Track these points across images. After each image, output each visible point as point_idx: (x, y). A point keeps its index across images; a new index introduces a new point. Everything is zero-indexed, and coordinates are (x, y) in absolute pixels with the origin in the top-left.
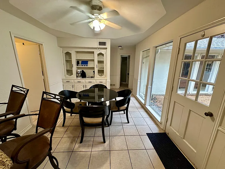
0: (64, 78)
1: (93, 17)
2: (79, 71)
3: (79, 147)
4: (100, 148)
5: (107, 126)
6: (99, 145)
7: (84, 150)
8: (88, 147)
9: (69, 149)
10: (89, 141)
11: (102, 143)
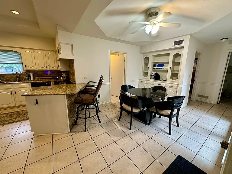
0: (141, 78)
1: (148, 23)
2: (153, 73)
3: (116, 121)
4: (124, 130)
5: (145, 124)
6: (126, 128)
7: (116, 124)
8: (120, 124)
9: (112, 119)
10: (123, 122)
11: (129, 128)
